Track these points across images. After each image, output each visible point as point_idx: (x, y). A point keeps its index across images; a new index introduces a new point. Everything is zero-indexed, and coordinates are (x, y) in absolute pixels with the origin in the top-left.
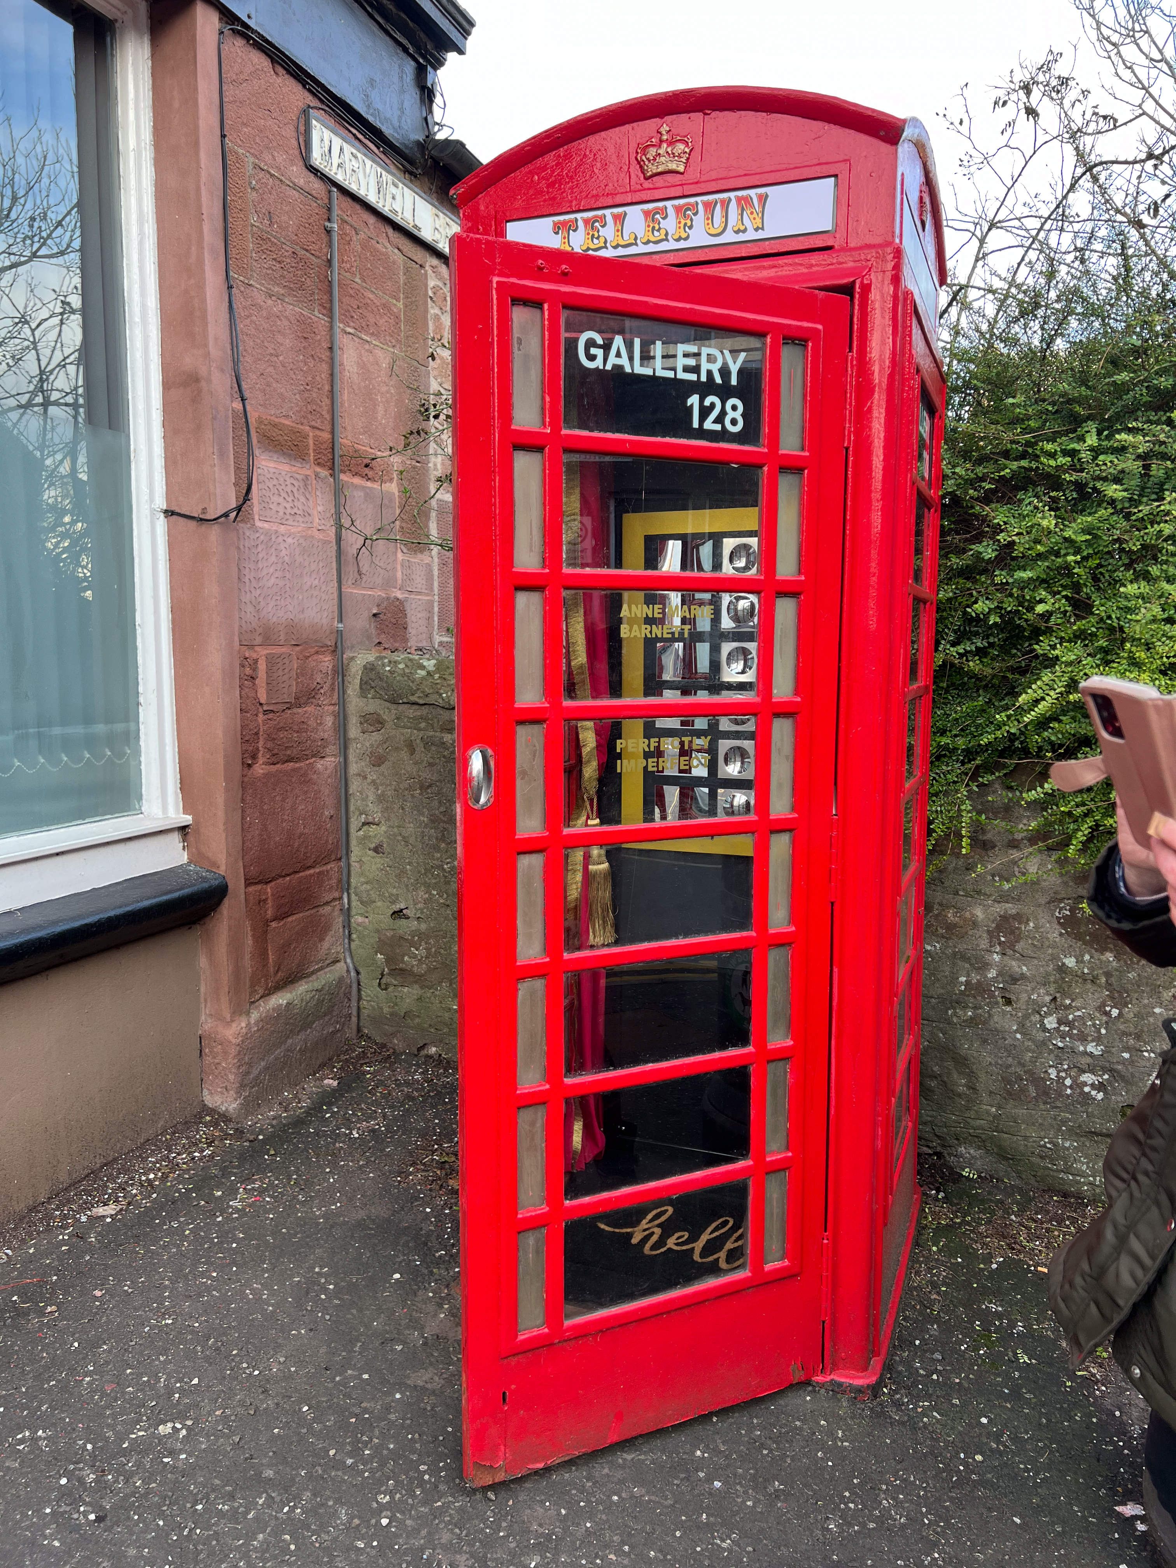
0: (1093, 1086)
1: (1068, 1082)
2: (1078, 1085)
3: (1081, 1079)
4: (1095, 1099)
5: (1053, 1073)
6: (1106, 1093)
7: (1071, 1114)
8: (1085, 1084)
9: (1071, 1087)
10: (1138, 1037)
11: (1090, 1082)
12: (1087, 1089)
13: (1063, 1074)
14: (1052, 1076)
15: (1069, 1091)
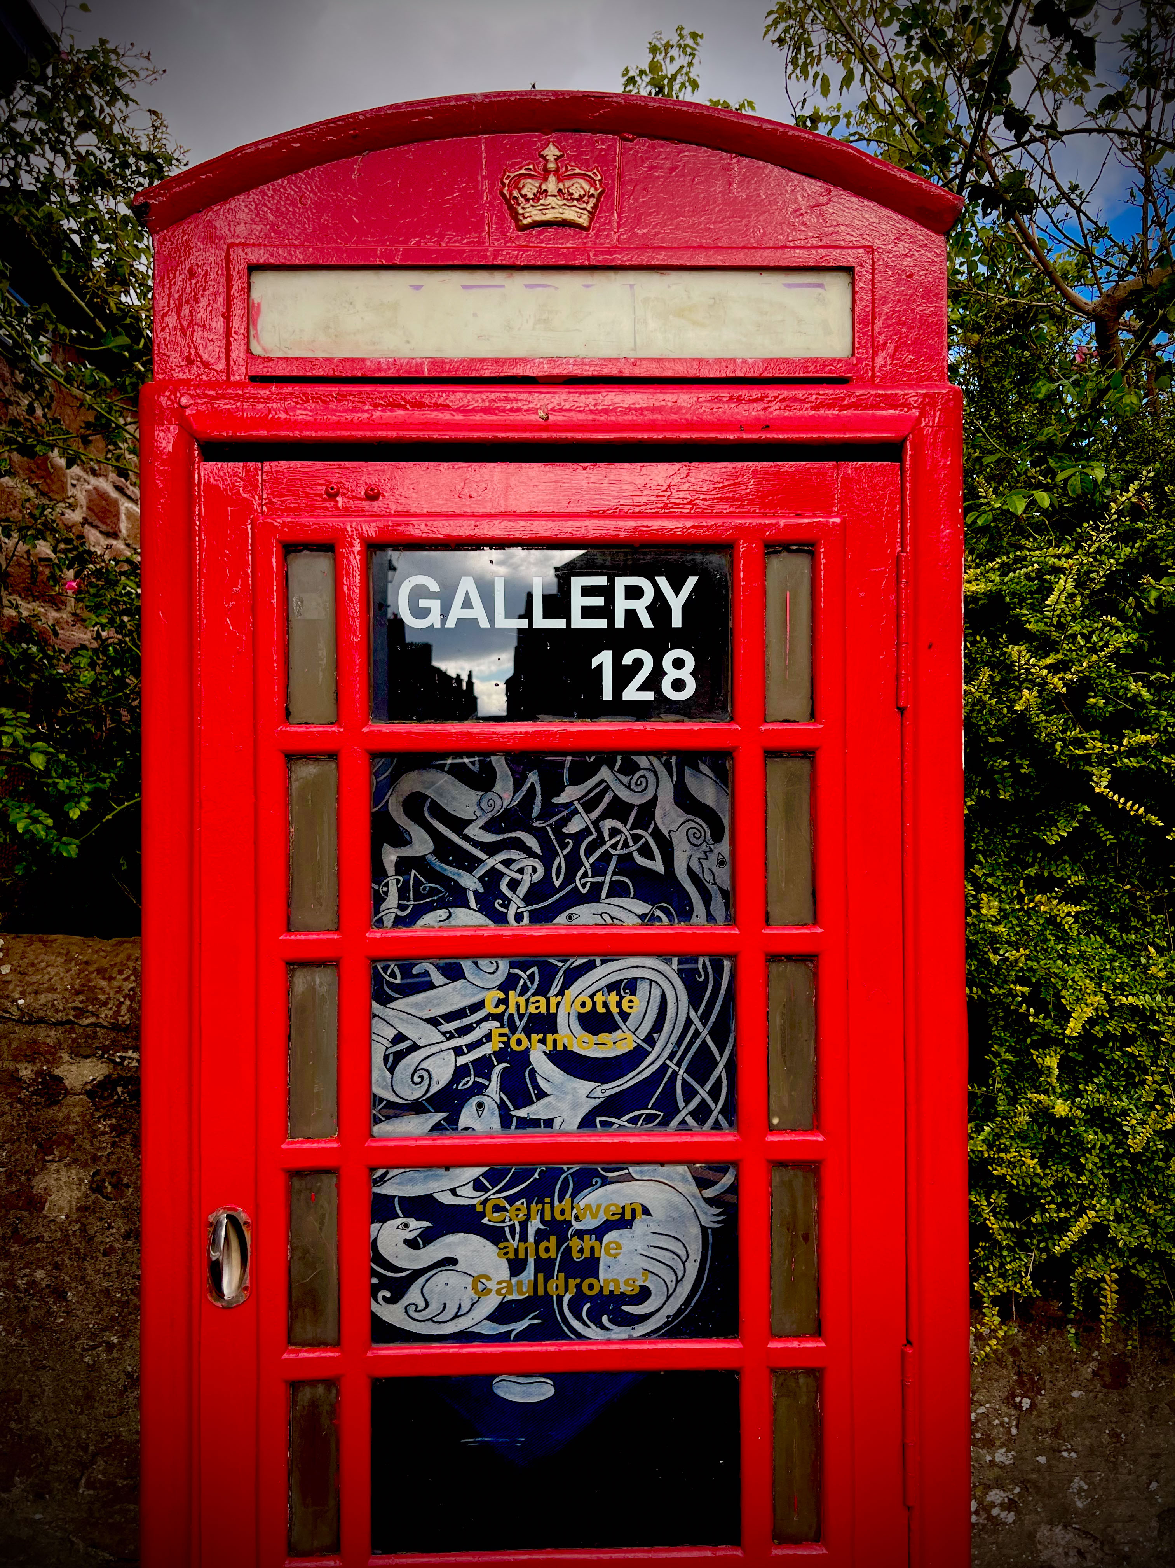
0: (1002, 1505)
2: (984, 1506)
3: (989, 1499)
4: (1005, 1523)
6: (1018, 1513)
10: (1056, 1432)
12: (995, 1512)
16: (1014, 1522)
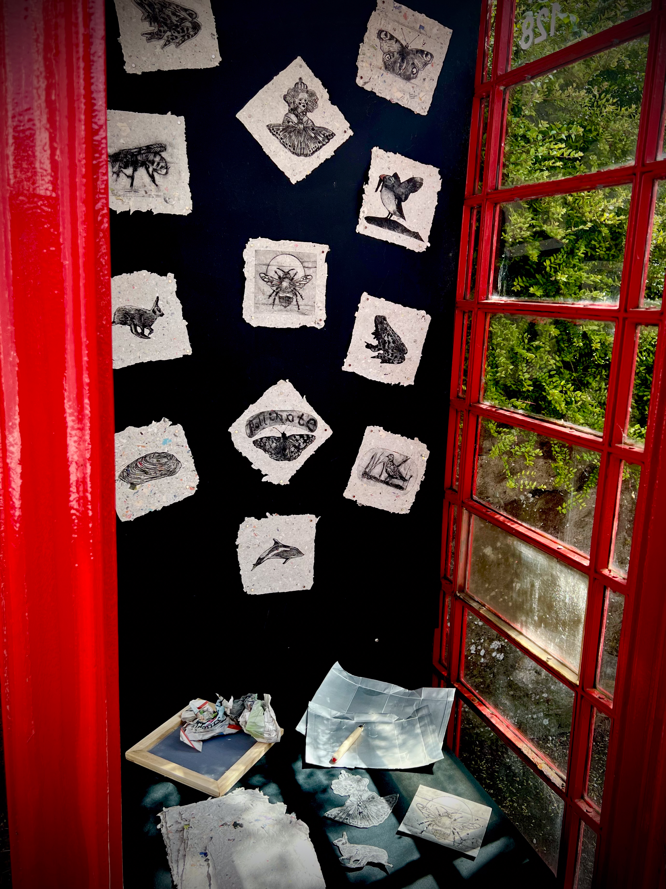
0: (498, 649)
1: (482, 653)
2: (488, 652)
3: (491, 647)
4: (498, 661)
5: (473, 648)
6: (506, 653)
7: (482, 677)
8: (493, 650)
9: (484, 657)
11: (496, 648)
12: (494, 654)
13: (479, 648)
14: (472, 652)
15: (482, 660)
16: (503, 659)
